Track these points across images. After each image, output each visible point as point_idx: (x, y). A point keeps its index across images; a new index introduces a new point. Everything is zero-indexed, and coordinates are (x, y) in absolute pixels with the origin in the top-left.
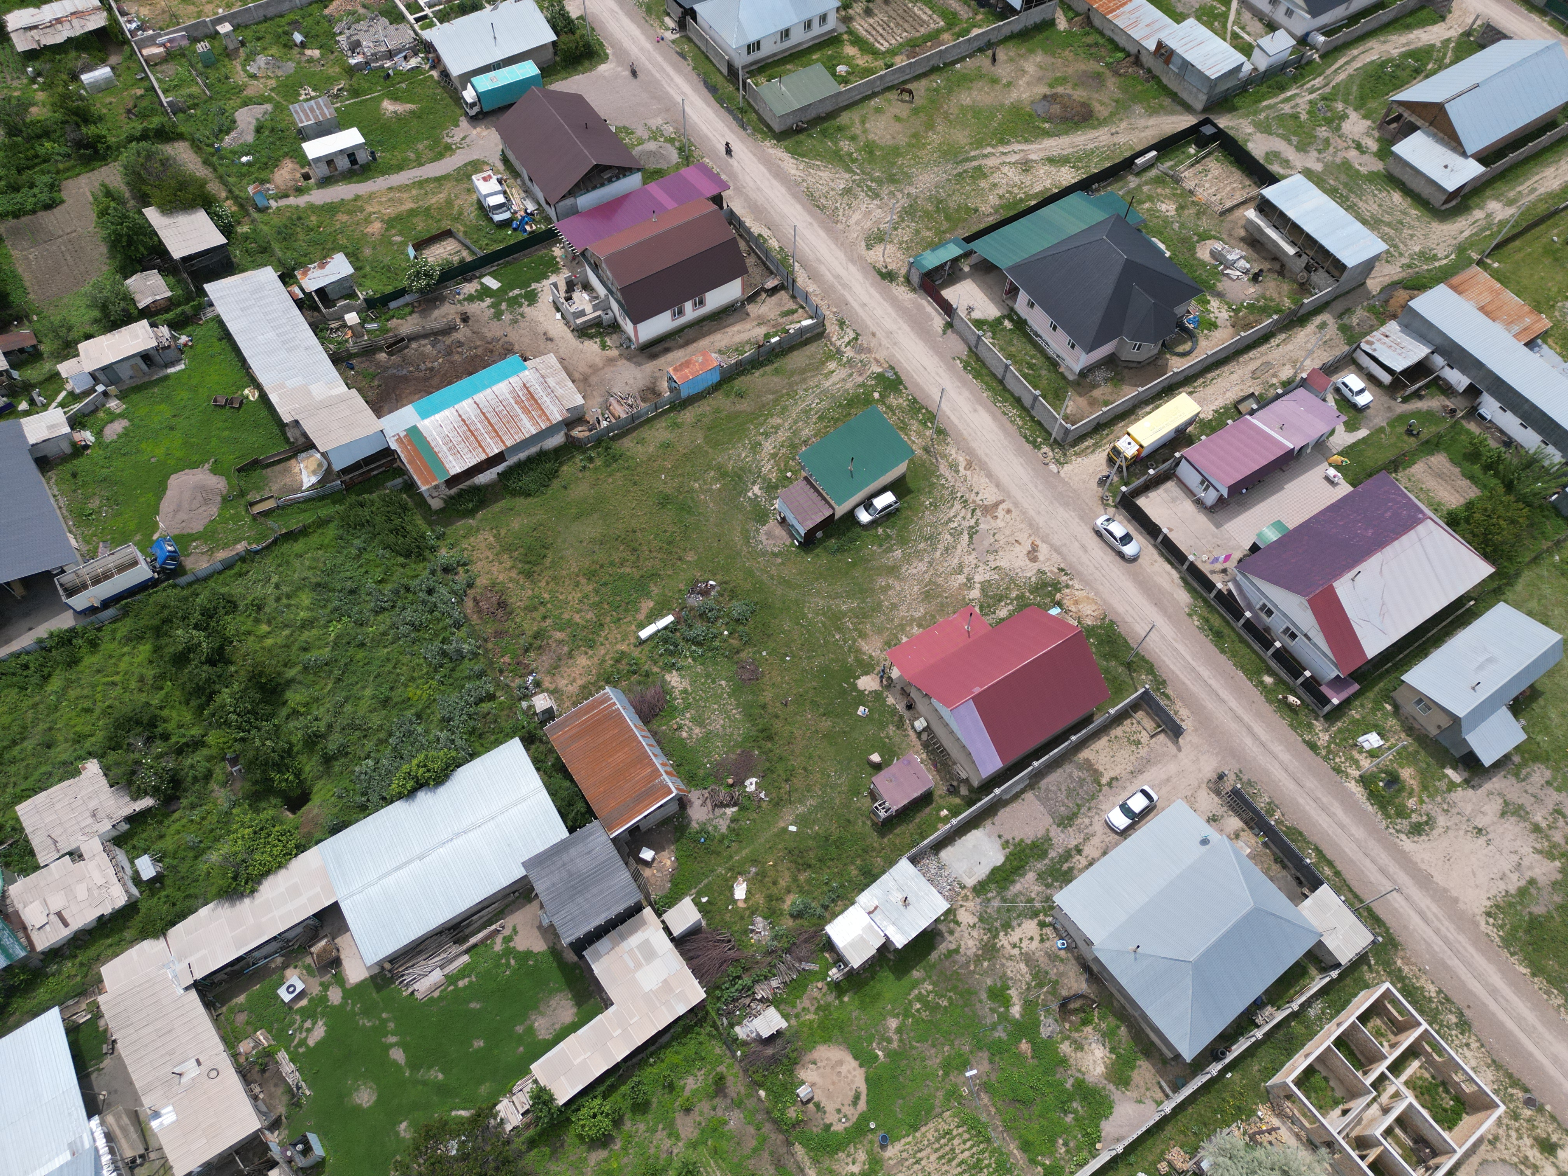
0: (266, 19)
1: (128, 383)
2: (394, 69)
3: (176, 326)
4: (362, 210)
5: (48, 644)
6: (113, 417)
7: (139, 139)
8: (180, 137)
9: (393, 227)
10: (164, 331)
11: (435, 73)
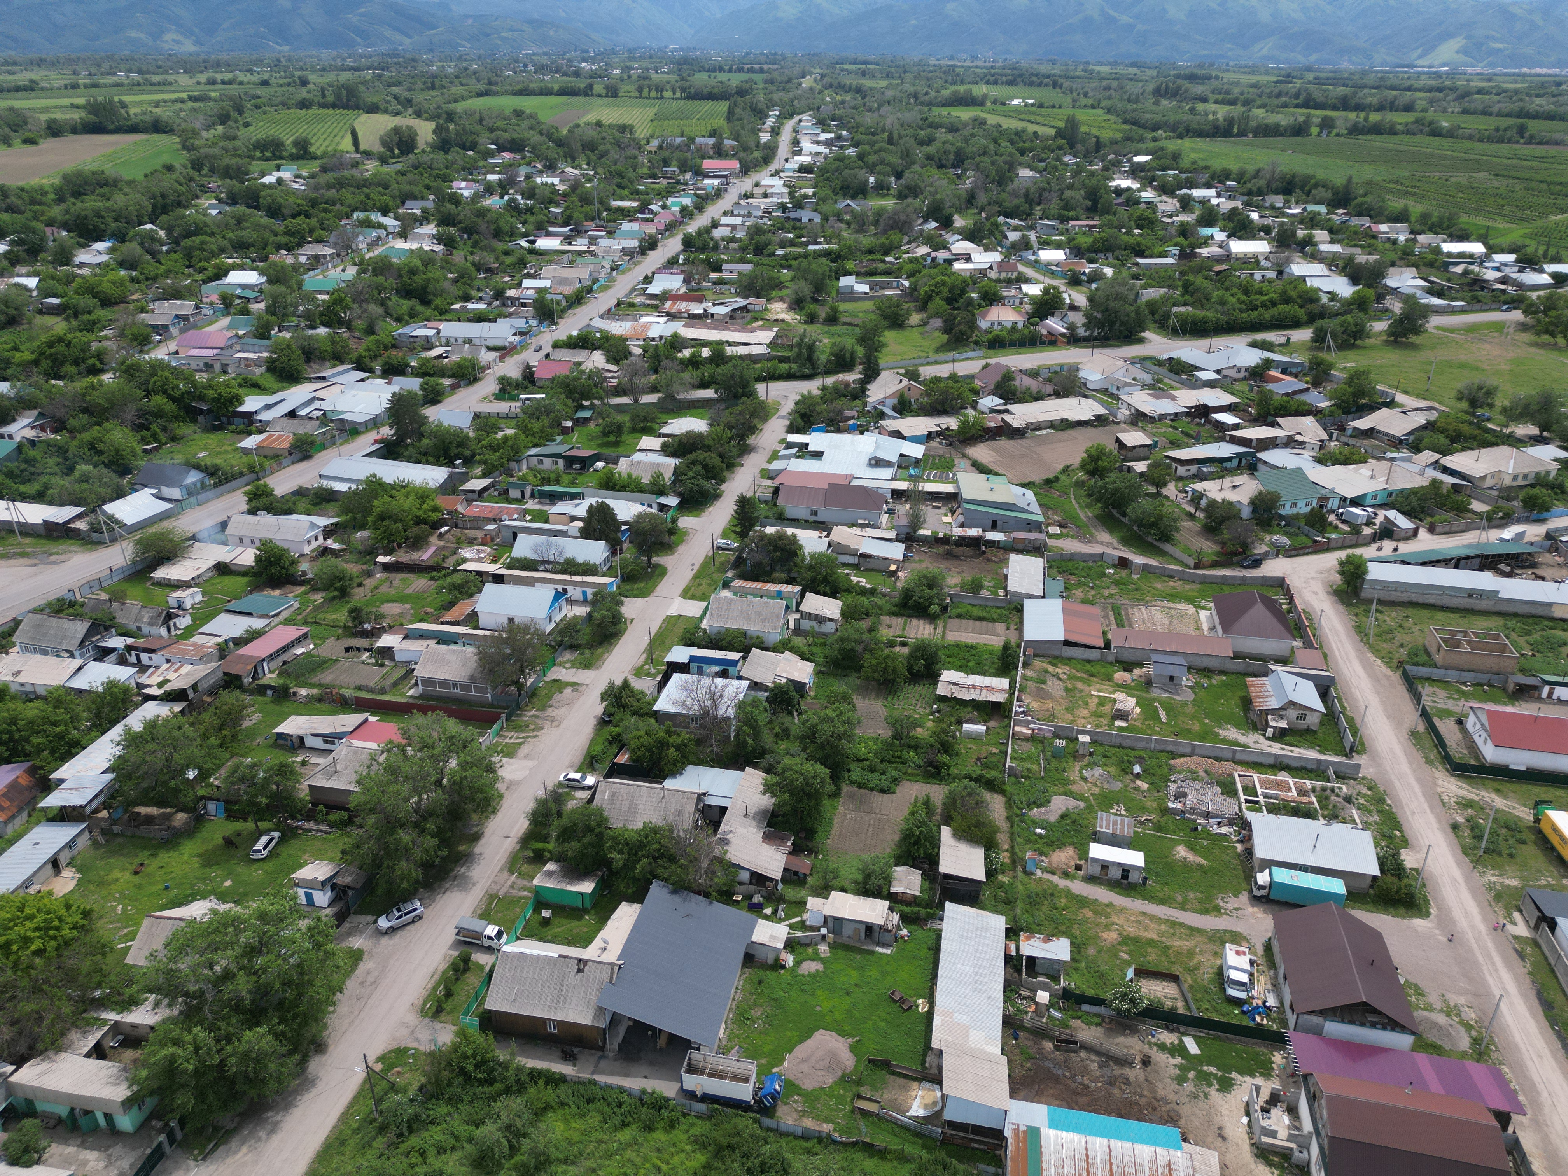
0: (1120, 746)
1: (844, 940)
2: (1204, 827)
3: (906, 919)
4: (1108, 916)
5: (646, 1098)
6: (816, 957)
7: (971, 779)
8: (1003, 792)
9: (1127, 944)
10: (895, 918)
11: (1239, 847)
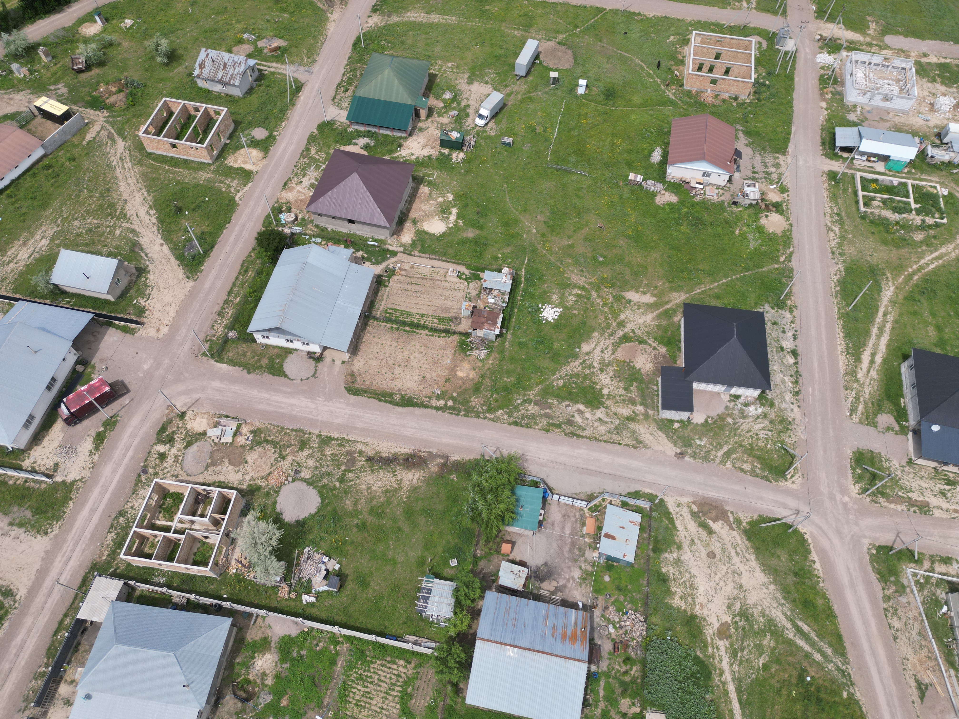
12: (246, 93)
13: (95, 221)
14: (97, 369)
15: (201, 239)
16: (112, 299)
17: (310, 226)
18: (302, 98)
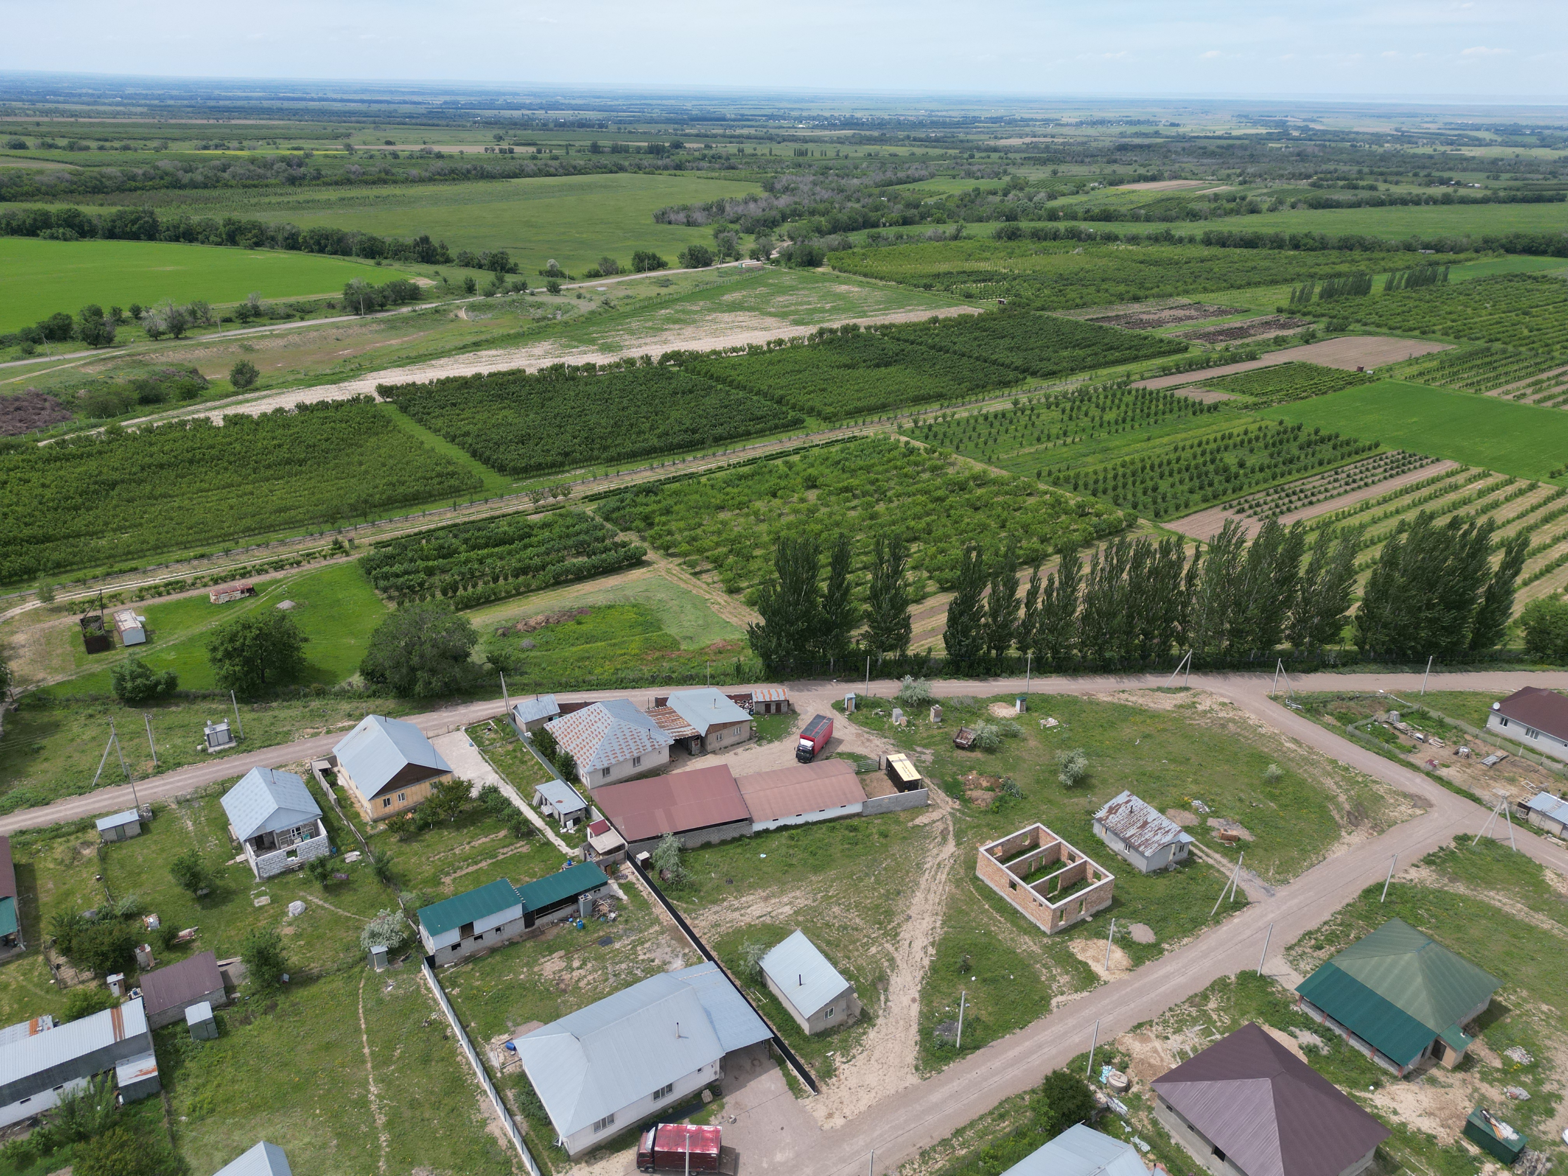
12: (1154, 871)
13: (857, 920)
14: (724, 1113)
15: (969, 1025)
16: (807, 1032)
17: (1143, 1114)
18: (1236, 921)
